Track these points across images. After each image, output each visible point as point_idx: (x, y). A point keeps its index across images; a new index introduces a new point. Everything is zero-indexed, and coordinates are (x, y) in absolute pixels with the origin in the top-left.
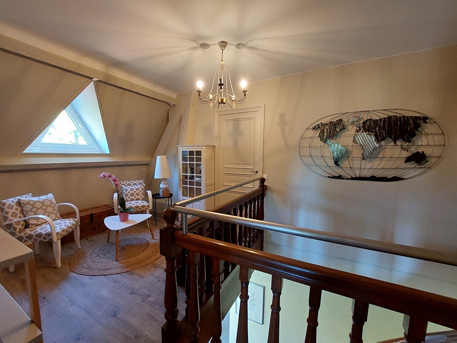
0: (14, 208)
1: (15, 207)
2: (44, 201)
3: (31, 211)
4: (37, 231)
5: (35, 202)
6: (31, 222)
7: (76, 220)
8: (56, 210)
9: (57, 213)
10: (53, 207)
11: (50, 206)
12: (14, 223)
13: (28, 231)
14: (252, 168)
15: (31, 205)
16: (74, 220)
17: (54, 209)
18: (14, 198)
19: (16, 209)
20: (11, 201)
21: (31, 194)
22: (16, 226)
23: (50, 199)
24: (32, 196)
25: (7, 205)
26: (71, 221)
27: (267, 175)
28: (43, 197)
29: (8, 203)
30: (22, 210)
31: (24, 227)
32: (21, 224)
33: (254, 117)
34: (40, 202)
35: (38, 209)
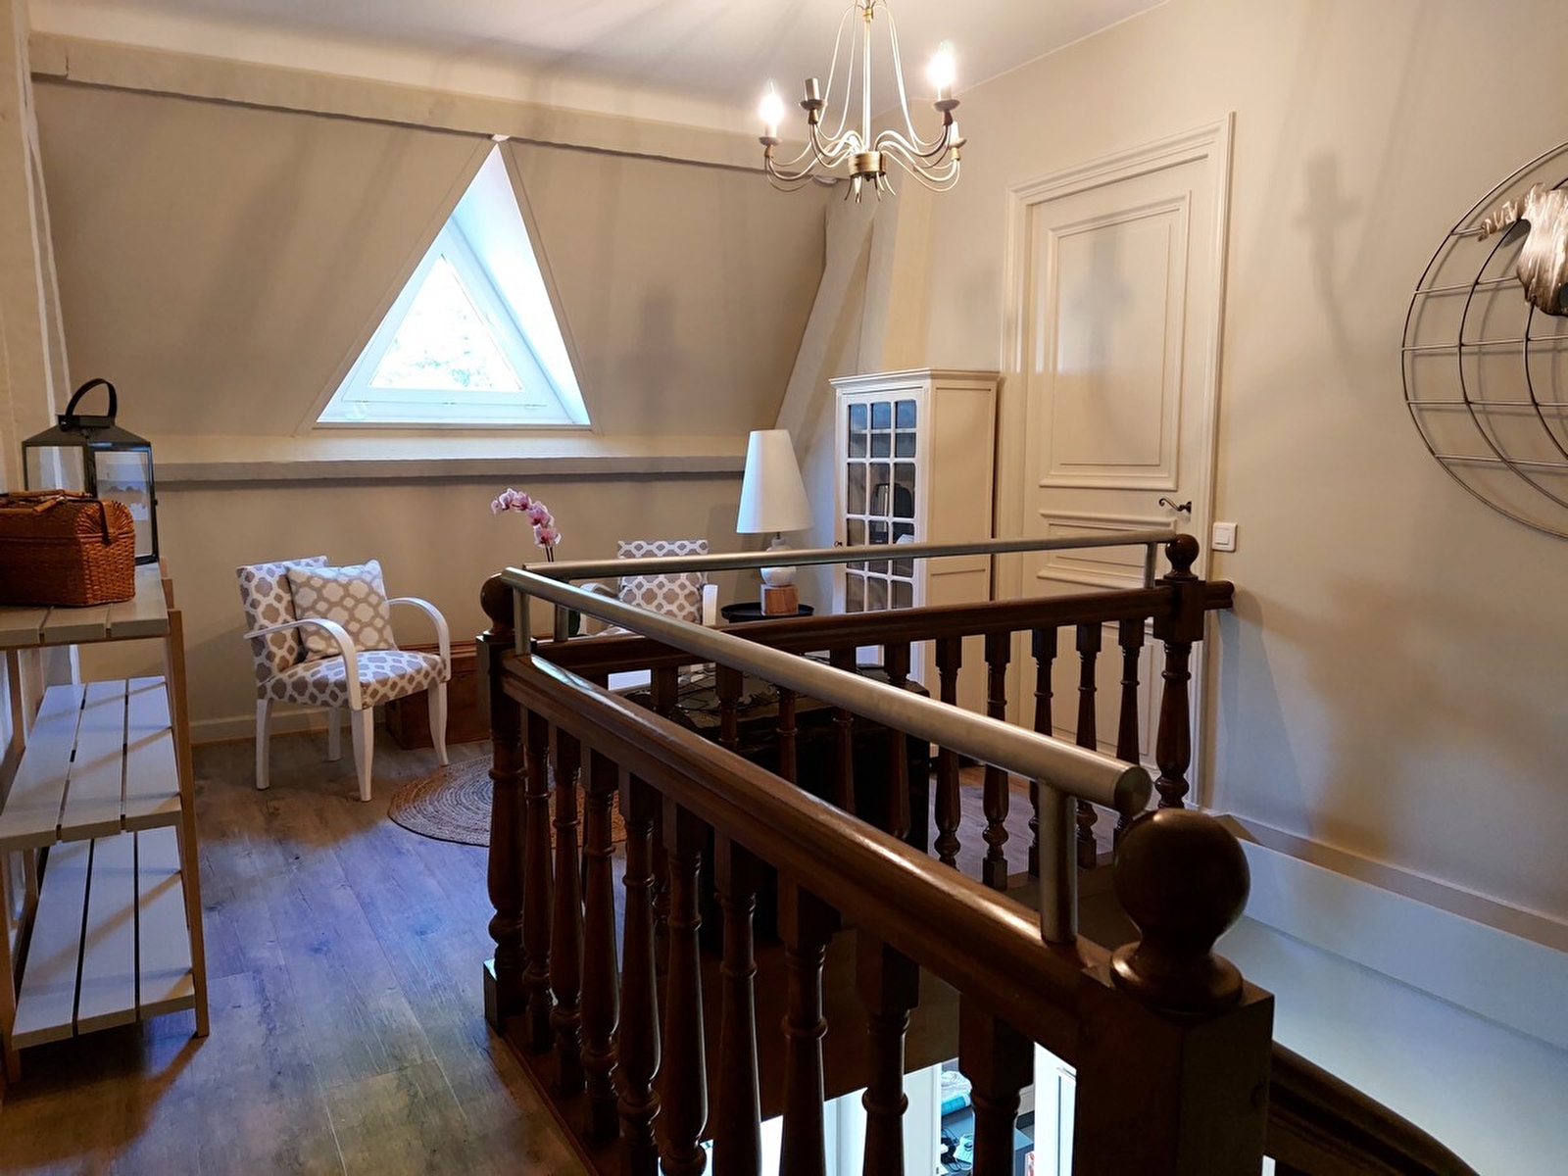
0: (273, 594)
1: (277, 590)
2: (350, 583)
3: (312, 608)
4: (319, 671)
5: (326, 581)
6: (313, 643)
7: (434, 659)
8: (382, 618)
9: (384, 627)
10: (376, 607)
11: (365, 600)
12: (269, 637)
13: (300, 670)
14: (1170, 485)
15: (313, 588)
16: (425, 659)
17: (377, 614)
18: (276, 563)
19: (279, 598)
20: (266, 572)
21: (323, 558)
22: (274, 649)
23: (368, 578)
24: (325, 562)
25: (255, 582)
26: (416, 658)
27: (1234, 525)
28: (351, 571)
29: (258, 575)
30: (293, 604)
31: (295, 654)
32: (286, 646)
33: (1183, 198)
34: (340, 584)
35: (332, 605)
